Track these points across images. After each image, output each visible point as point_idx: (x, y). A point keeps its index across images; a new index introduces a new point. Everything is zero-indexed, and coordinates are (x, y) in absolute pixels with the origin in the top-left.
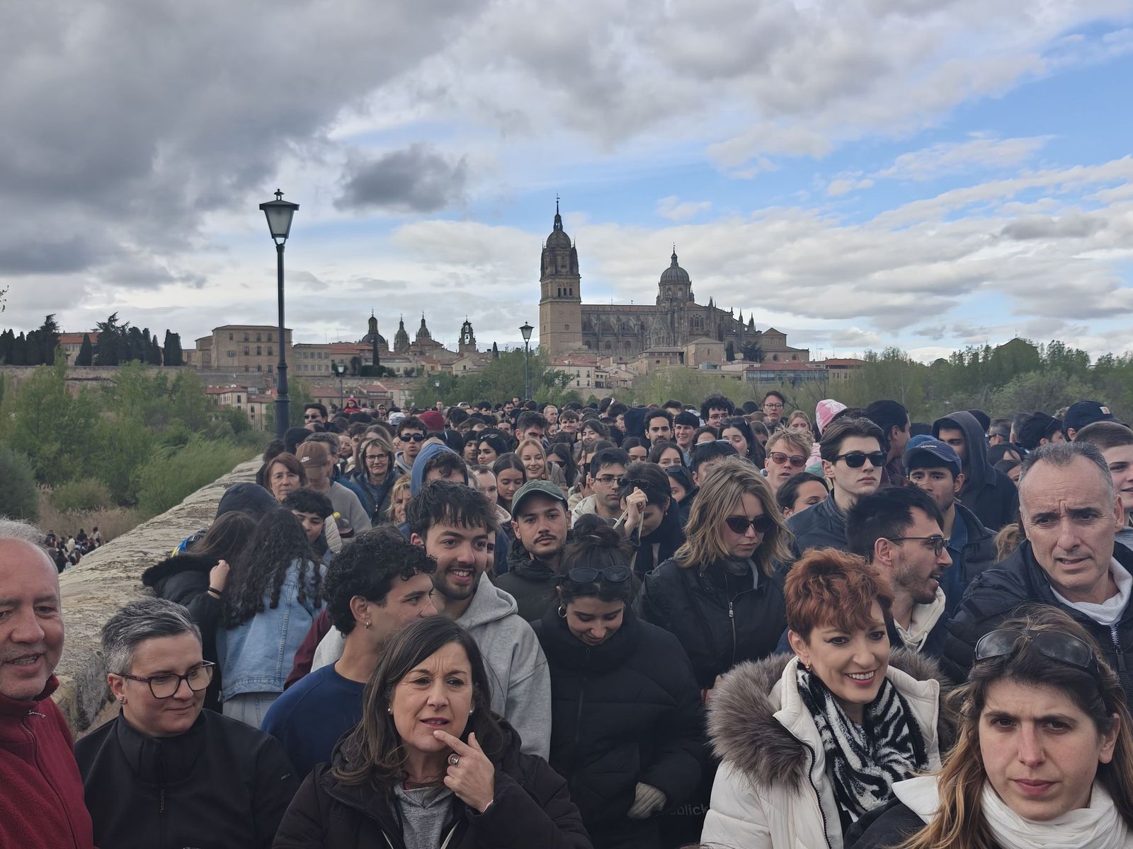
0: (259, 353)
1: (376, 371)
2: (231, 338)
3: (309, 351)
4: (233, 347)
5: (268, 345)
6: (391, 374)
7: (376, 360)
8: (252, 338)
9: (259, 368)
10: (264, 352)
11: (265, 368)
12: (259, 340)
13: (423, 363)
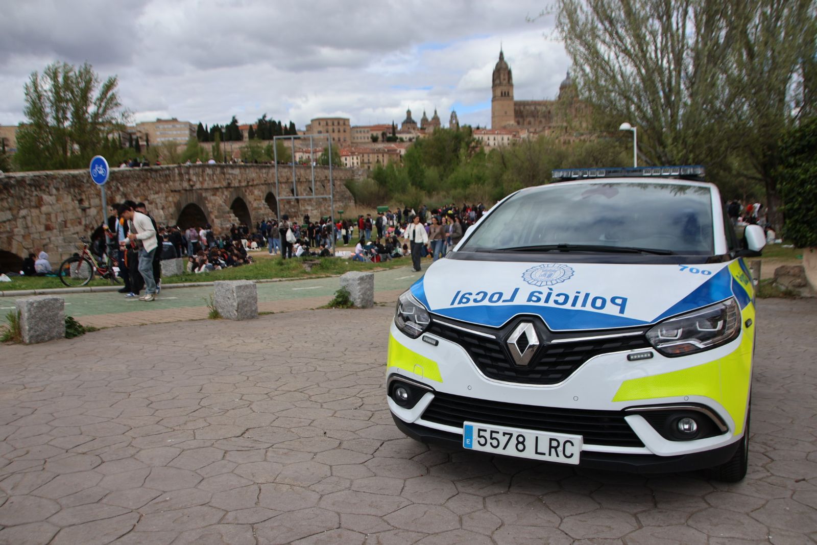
0: (333, 131)
1: (393, 139)
2: (319, 124)
3: (359, 130)
4: (320, 129)
5: (338, 127)
6: (402, 140)
7: (394, 133)
8: (330, 123)
9: (334, 139)
10: (336, 131)
11: (336, 139)
12: (333, 124)
13: (419, 134)
